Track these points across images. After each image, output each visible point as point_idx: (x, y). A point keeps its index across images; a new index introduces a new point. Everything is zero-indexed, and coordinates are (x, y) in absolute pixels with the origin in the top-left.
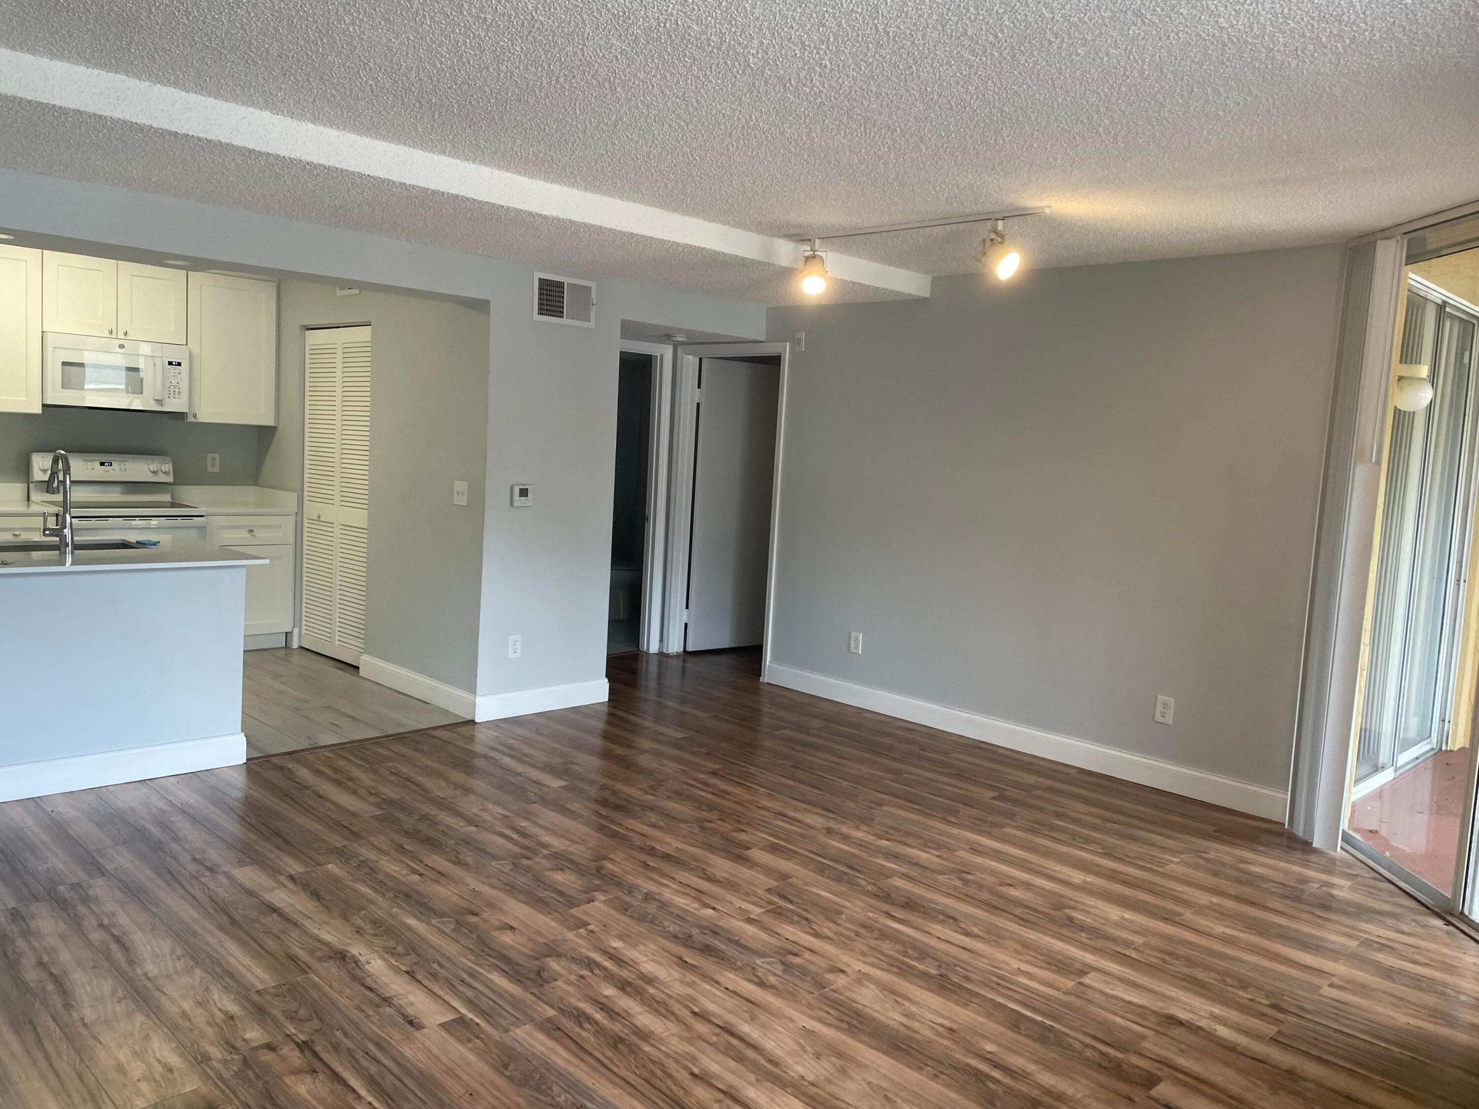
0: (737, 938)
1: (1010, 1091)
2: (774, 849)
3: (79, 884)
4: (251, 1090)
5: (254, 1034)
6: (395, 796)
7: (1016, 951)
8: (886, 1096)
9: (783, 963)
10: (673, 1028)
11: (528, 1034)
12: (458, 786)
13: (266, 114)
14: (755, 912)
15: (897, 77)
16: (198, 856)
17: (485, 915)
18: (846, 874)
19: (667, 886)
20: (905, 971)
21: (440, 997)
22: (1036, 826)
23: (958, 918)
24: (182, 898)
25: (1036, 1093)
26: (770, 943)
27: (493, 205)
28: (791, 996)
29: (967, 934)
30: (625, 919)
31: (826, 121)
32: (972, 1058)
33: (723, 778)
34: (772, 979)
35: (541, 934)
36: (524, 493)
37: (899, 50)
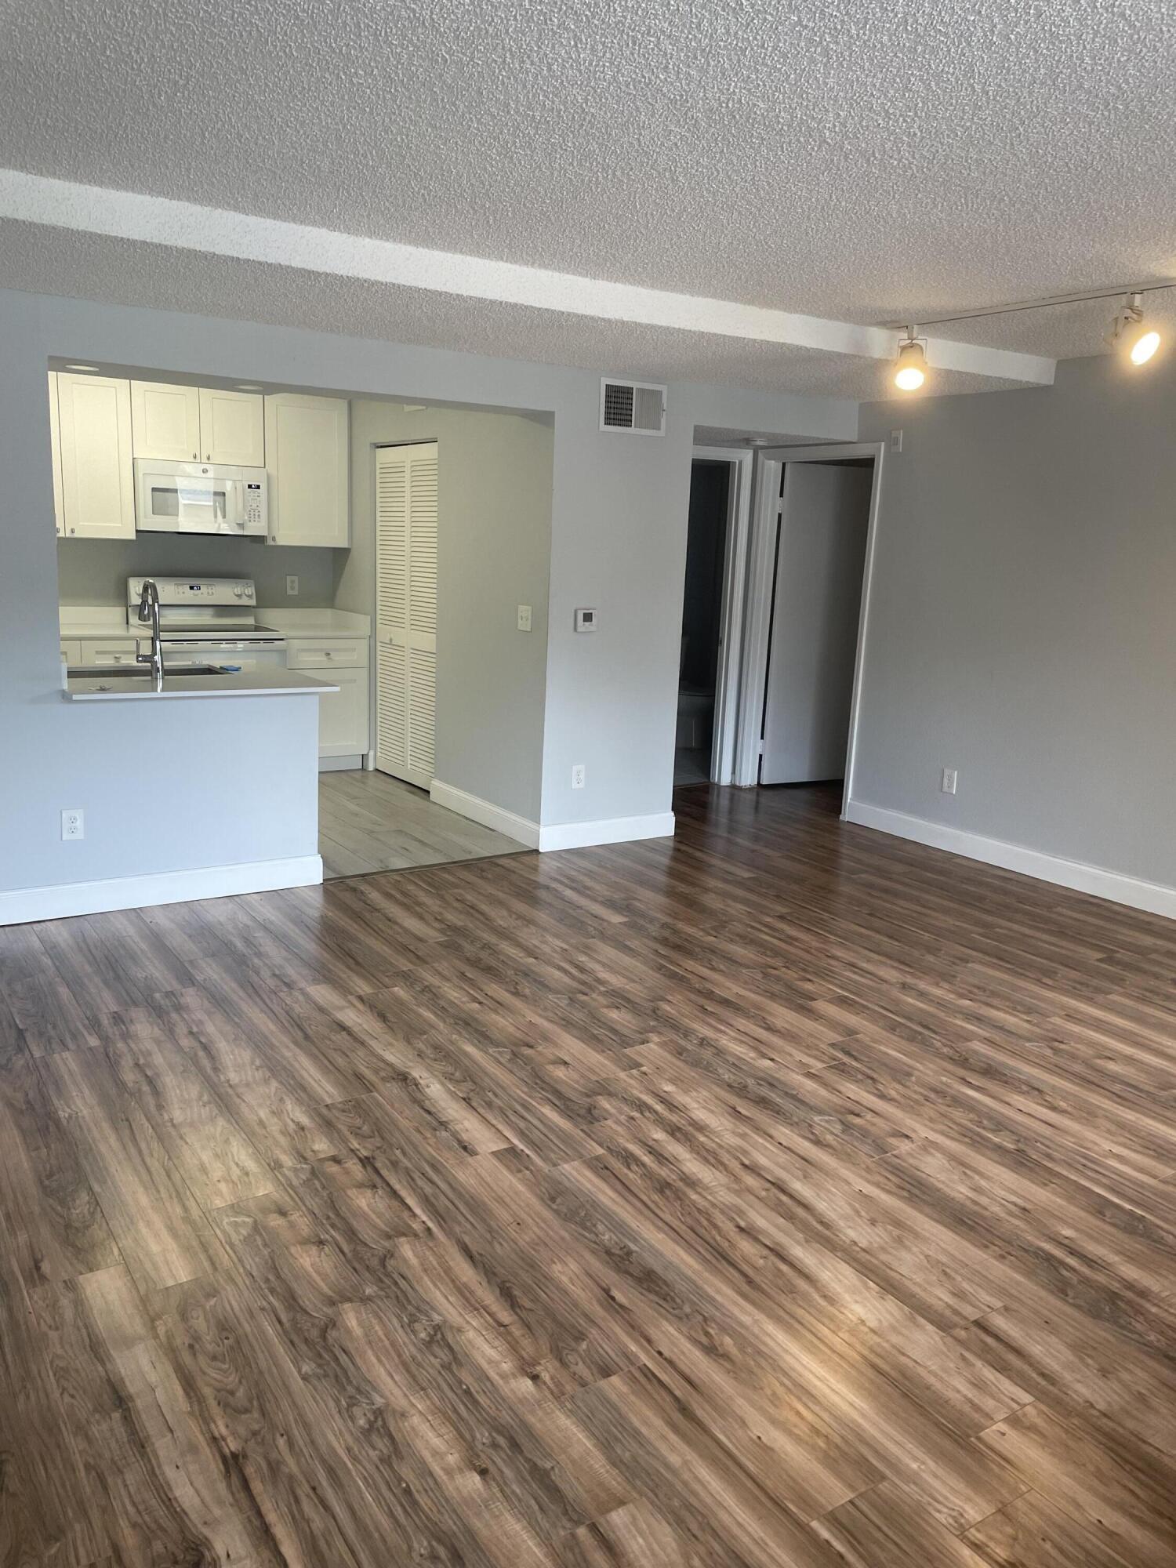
0: (795, 1093)
1: (1085, 1281)
2: (842, 1001)
3: (172, 992)
4: (317, 1200)
5: (322, 1146)
6: (460, 923)
7: (1109, 1131)
8: (945, 1273)
9: (842, 1123)
10: (723, 1178)
11: (577, 1171)
12: (520, 917)
13: (324, 231)
14: (817, 1066)
15: (1001, 141)
16: (277, 972)
17: (540, 1048)
18: (920, 1033)
19: (724, 1032)
20: (977, 1143)
21: (493, 1126)
22: (1148, 994)
23: (1045, 1090)
24: (262, 1011)
25: (1115, 1286)
26: (829, 1100)
27: (553, 312)
28: (847, 1157)
29: (1054, 1108)
30: (679, 1063)
31: (919, 196)
32: (1045, 1241)
33: (790, 922)
34: (829, 1138)
35: (595, 1073)
36: (588, 617)
37: (1002, 110)
